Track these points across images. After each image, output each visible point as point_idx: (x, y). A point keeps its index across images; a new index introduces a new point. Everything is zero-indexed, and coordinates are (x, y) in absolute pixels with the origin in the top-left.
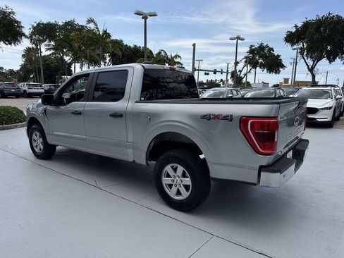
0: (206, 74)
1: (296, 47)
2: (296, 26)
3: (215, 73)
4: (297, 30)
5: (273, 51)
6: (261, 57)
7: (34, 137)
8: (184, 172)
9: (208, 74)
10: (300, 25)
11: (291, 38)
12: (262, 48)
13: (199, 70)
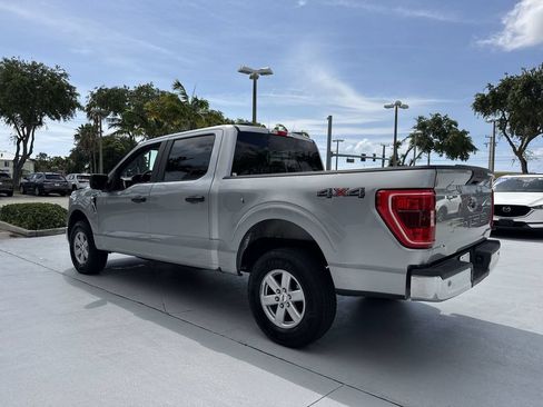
0: (348, 161)
1: (491, 117)
2: (490, 86)
3: (363, 160)
4: (493, 93)
5: (456, 125)
6: (437, 134)
7: (77, 241)
8: (292, 280)
9: (352, 161)
10: (496, 84)
11: (484, 105)
12: (437, 121)
13: (337, 155)
